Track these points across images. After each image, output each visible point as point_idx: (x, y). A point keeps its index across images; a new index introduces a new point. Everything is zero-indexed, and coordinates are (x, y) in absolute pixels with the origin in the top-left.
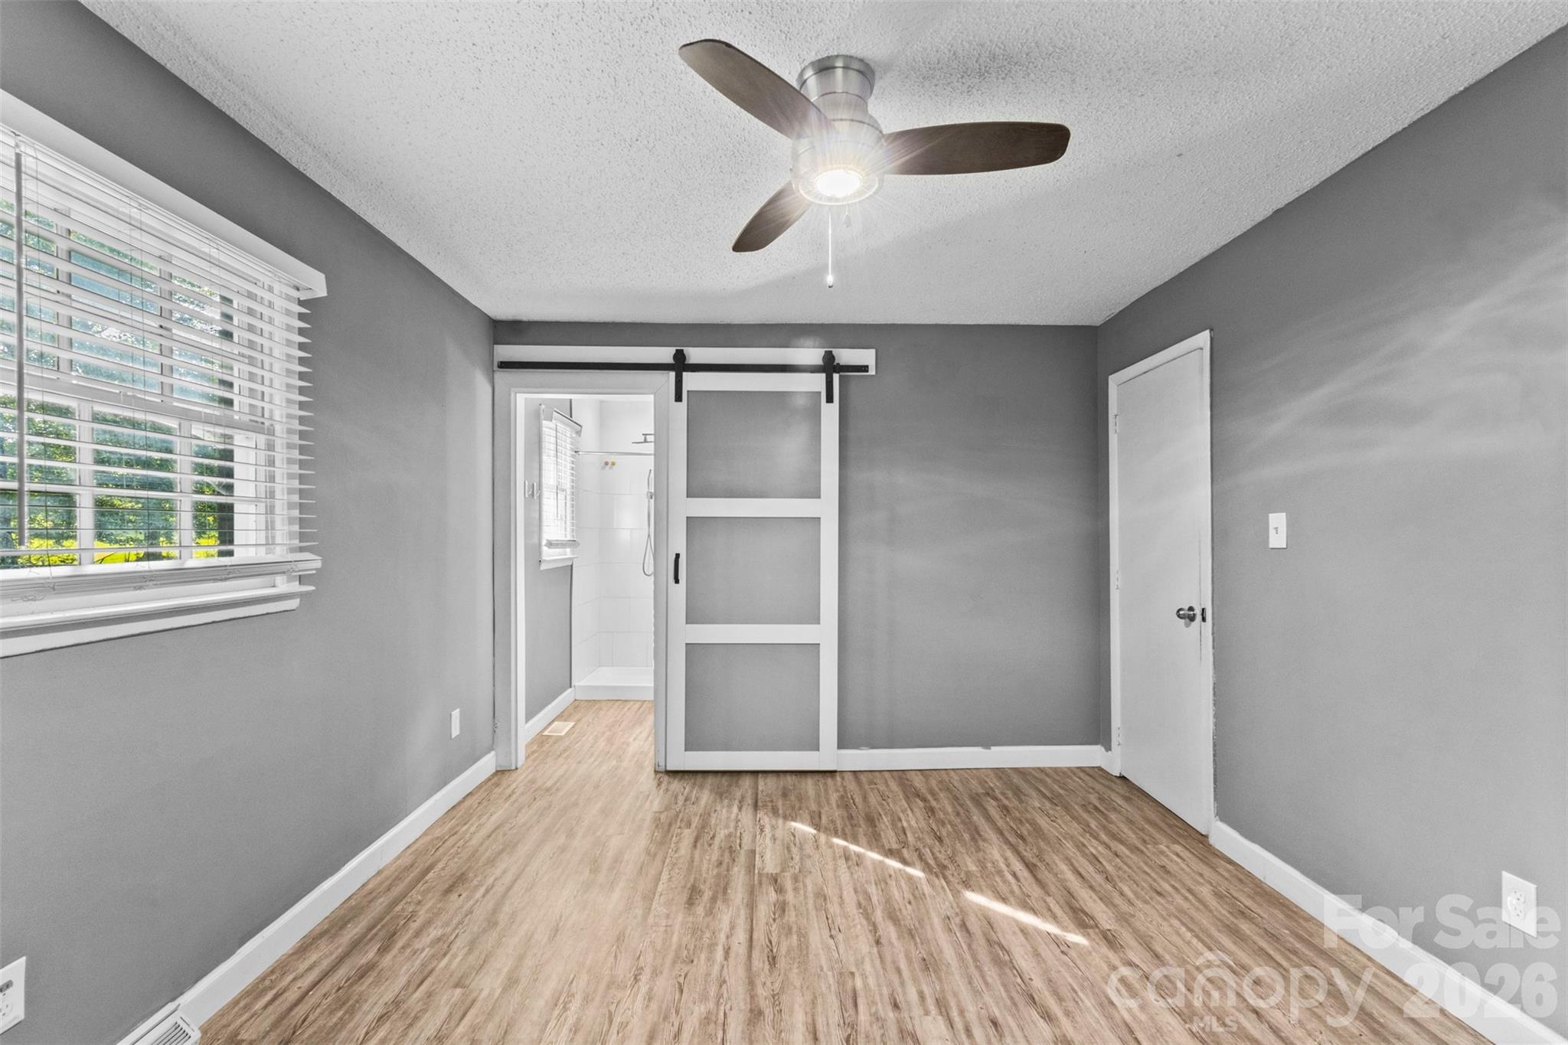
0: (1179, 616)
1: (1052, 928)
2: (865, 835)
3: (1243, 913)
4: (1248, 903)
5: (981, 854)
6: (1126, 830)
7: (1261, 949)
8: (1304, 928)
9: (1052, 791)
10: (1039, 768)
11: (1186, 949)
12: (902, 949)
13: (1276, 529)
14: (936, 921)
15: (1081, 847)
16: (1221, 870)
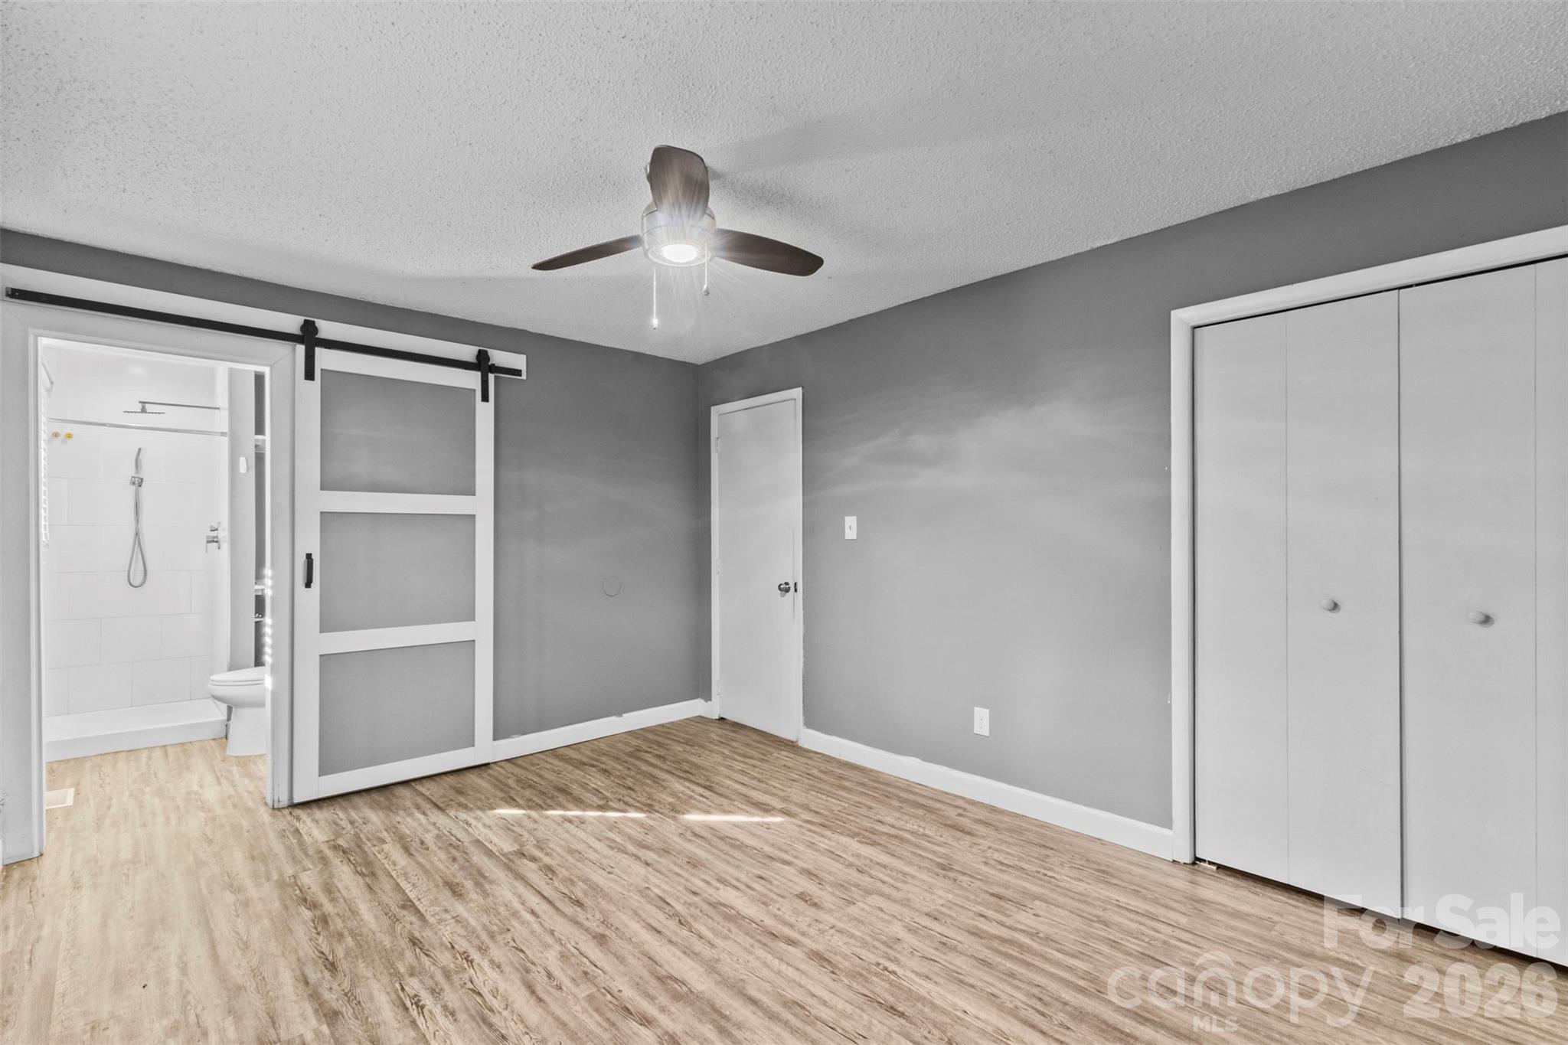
0: (780, 589)
1: (757, 819)
2: (569, 802)
3: (841, 777)
4: (840, 771)
5: (668, 790)
6: (748, 750)
7: (862, 792)
8: (872, 776)
9: (683, 738)
10: (659, 725)
11: (828, 804)
12: (669, 862)
13: (850, 527)
14: (676, 838)
15: (729, 767)
16: (815, 759)
